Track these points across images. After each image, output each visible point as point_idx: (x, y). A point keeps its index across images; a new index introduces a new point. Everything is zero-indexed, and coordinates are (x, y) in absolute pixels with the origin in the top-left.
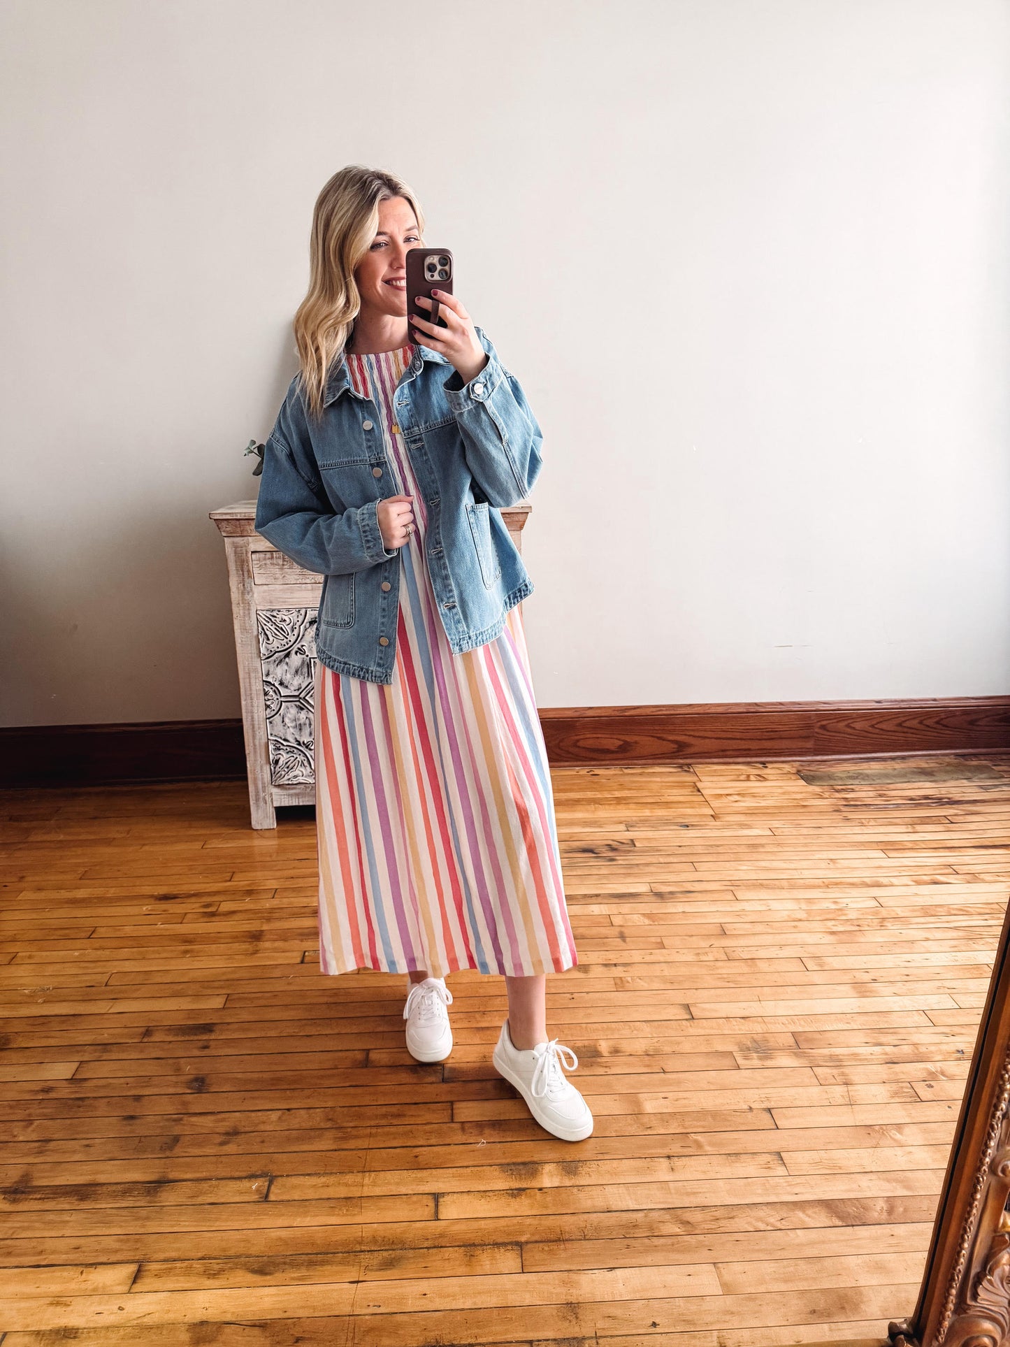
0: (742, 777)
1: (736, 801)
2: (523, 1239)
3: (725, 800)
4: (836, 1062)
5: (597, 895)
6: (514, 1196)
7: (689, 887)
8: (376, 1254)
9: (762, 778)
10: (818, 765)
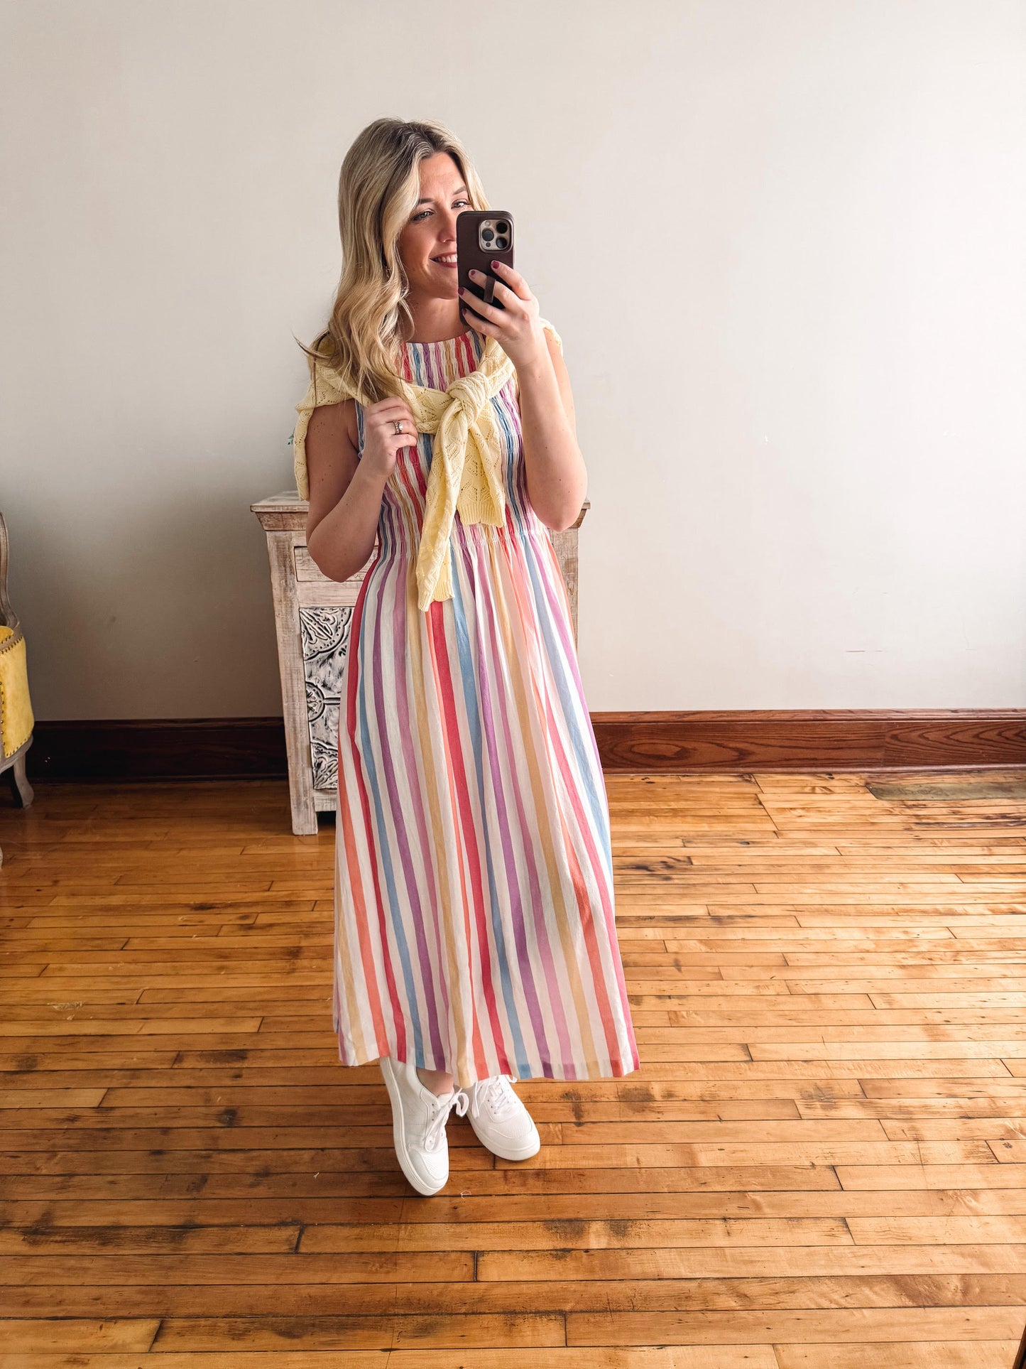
0: (807, 790)
1: (800, 816)
2: (568, 1307)
3: (789, 814)
4: (906, 1114)
5: (651, 918)
6: (558, 1258)
7: (749, 910)
8: (410, 1319)
9: (828, 791)
10: (888, 777)
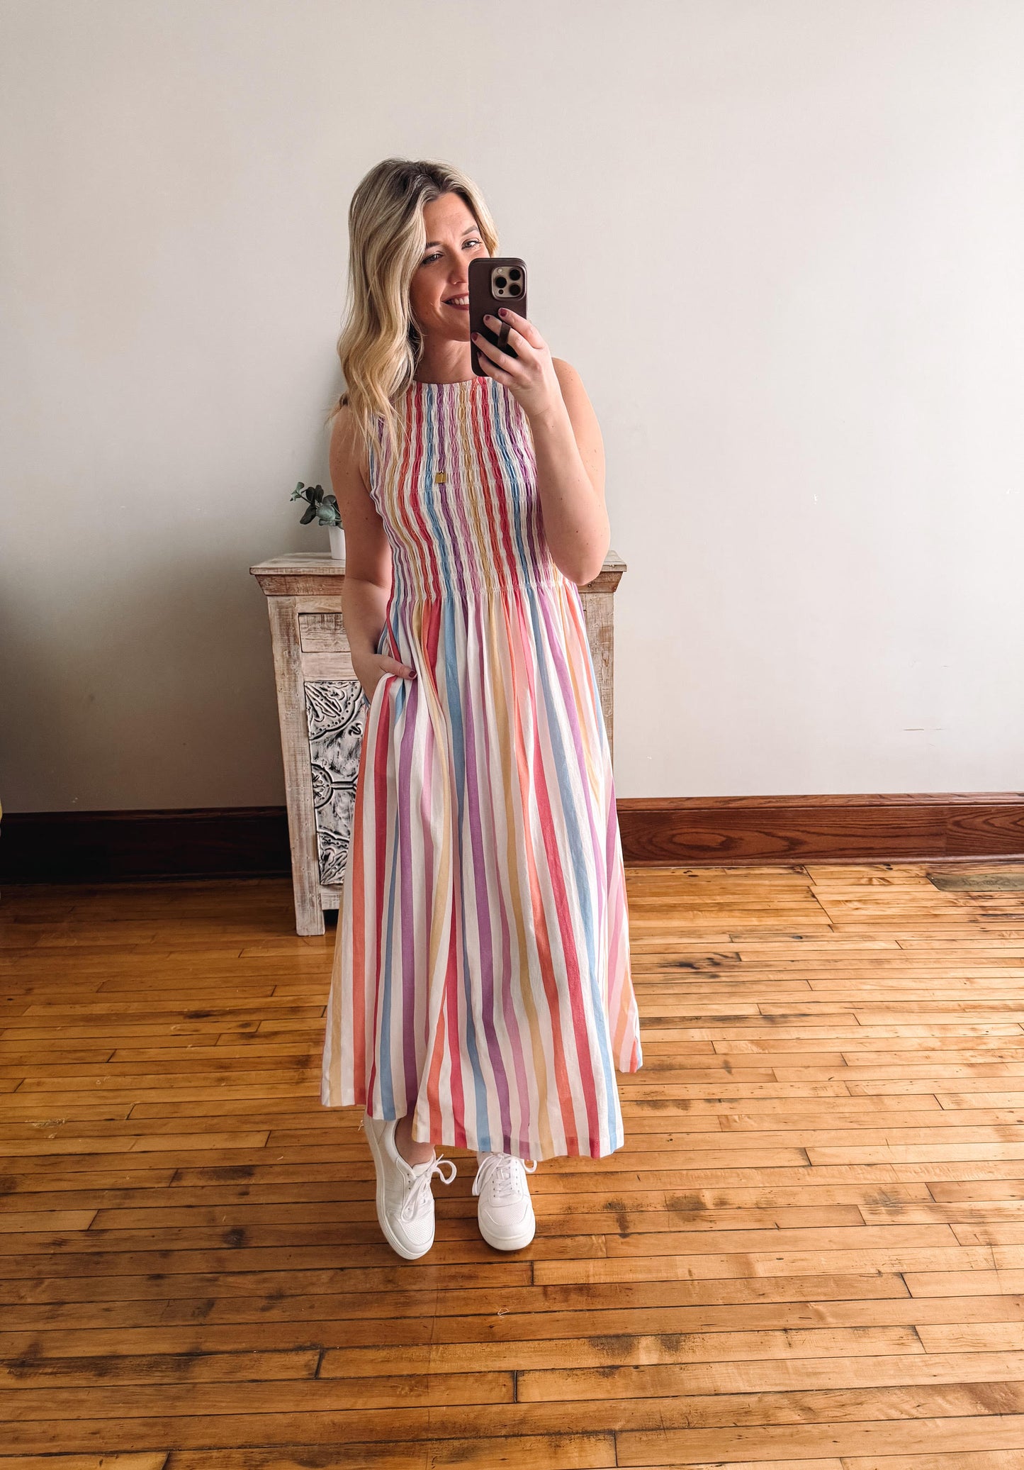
0: (864, 881)
1: (857, 909)
2: (617, 1427)
3: (844, 907)
4: (978, 1218)
5: (697, 1018)
6: (605, 1375)
7: (804, 1009)
8: (445, 1443)
9: (886, 882)
10: (951, 867)
